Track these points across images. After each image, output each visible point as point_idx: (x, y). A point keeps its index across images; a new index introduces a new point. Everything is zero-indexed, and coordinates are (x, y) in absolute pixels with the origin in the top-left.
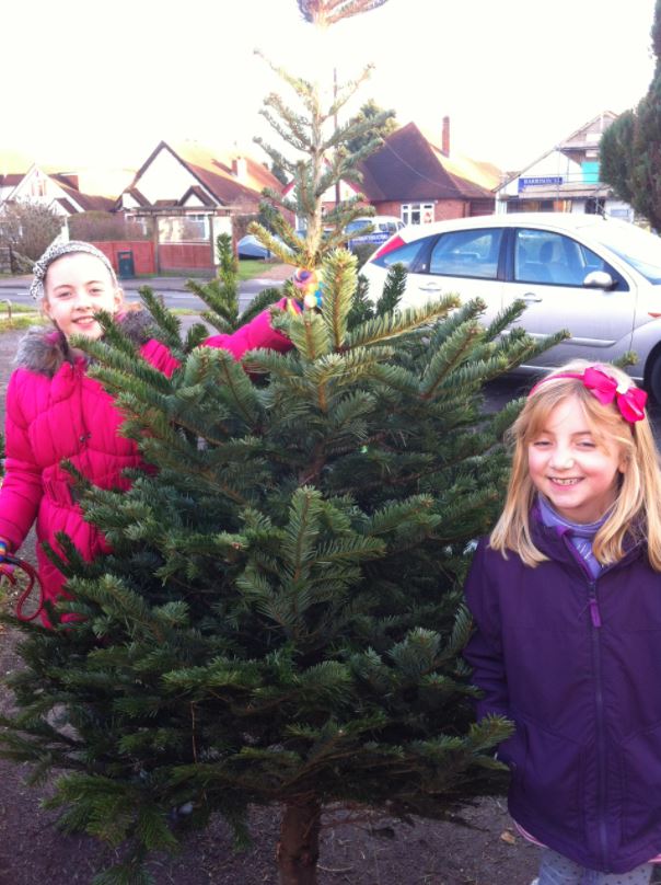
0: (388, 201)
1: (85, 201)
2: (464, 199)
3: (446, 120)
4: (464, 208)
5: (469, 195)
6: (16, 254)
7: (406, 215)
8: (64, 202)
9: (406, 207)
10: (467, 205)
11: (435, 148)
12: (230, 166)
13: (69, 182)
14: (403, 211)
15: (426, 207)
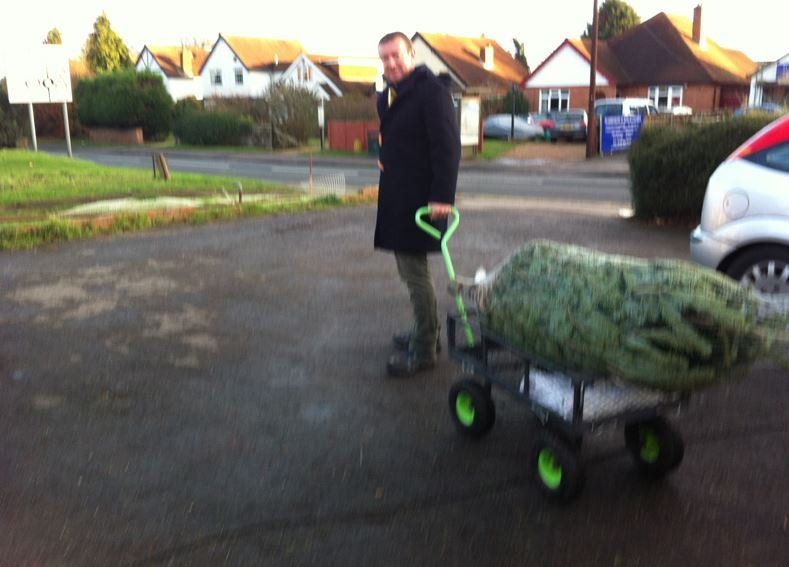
0: (634, 85)
1: (345, 86)
2: (714, 83)
3: (698, 11)
4: (715, 92)
5: (721, 80)
6: (277, 131)
8: (326, 87)
10: (718, 91)
11: (686, 36)
12: (477, 52)
13: (331, 69)
14: (650, 94)
15: (674, 90)
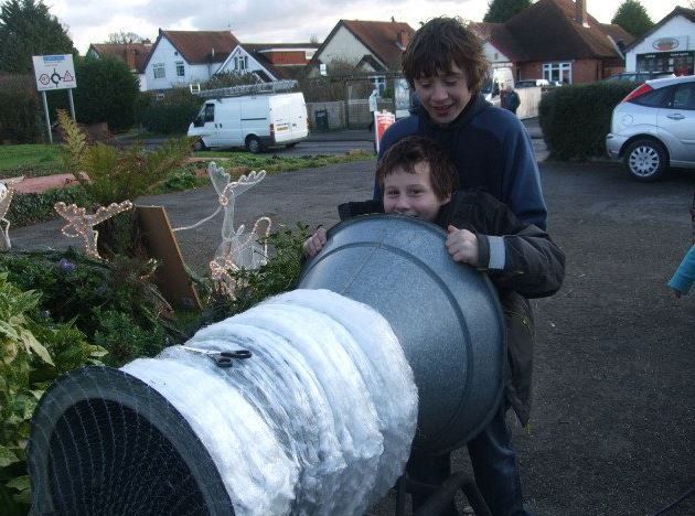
0: (530, 62)
1: (278, 72)
2: (598, 58)
4: (597, 66)
5: (602, 54)
7: (547, 73)
8: (262, 74)
9: (547, 66)
10: (600, 63)
13: (265, 57)
14: (545, 69)
15: (564, 66)
